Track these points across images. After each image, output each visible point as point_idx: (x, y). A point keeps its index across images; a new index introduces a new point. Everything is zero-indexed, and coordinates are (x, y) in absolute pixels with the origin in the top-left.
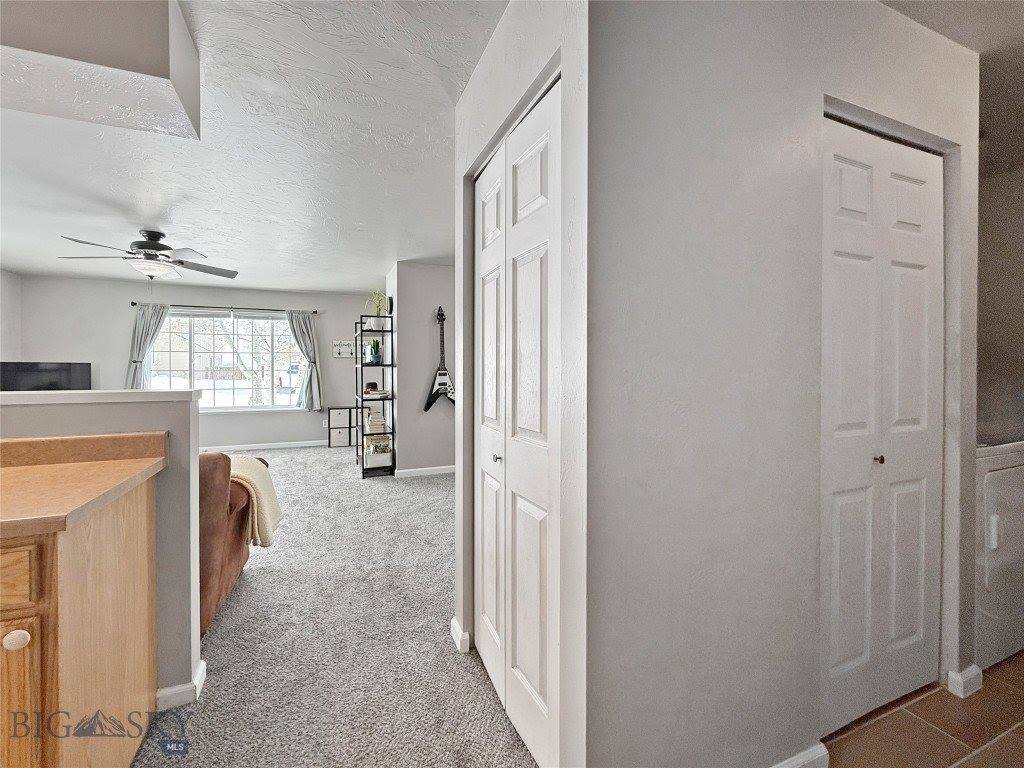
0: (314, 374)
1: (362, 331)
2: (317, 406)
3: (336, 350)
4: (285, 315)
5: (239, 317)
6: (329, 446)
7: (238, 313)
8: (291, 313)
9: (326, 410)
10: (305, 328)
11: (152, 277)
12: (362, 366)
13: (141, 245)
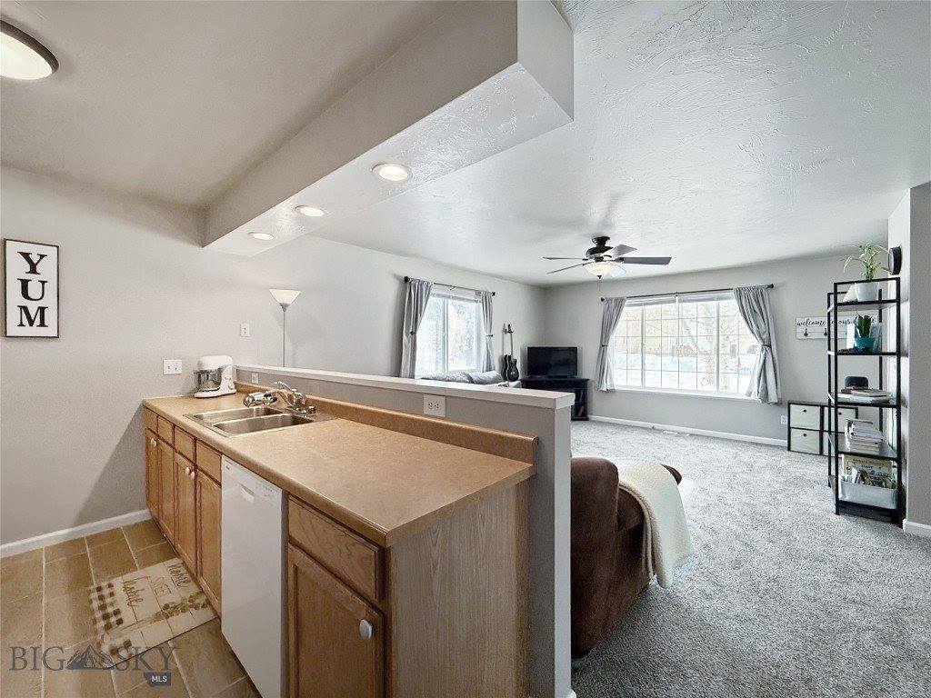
0: (769, 360)
1: (837, 305)
2: (773, 397)
3: (801, 329)
4: (732, 293)
5: (684, 301)
6: (789, 449)
7: (683, 297)
8: (739, 292)
9: (786, 404)
10: (757, 305)
11: (600, 277)
12: (837, 354)
13: (592, 251)
